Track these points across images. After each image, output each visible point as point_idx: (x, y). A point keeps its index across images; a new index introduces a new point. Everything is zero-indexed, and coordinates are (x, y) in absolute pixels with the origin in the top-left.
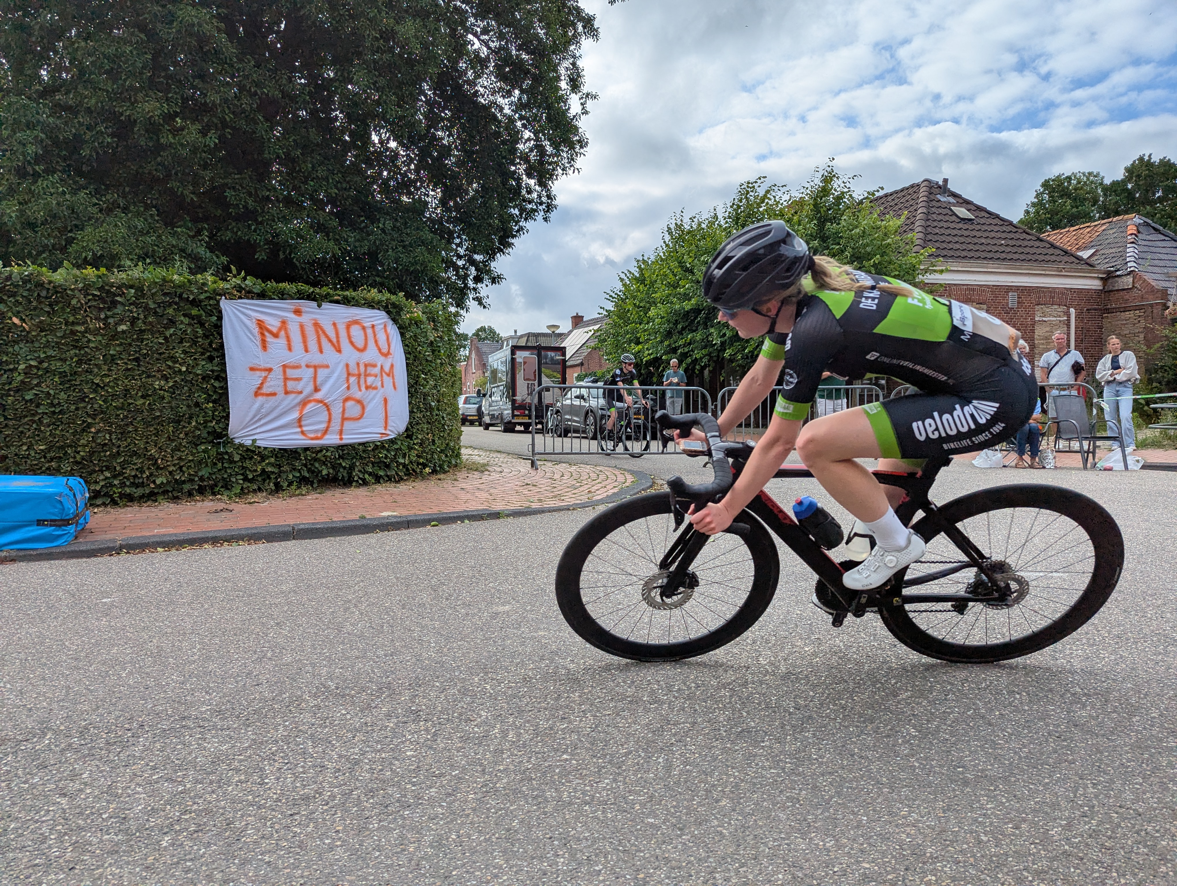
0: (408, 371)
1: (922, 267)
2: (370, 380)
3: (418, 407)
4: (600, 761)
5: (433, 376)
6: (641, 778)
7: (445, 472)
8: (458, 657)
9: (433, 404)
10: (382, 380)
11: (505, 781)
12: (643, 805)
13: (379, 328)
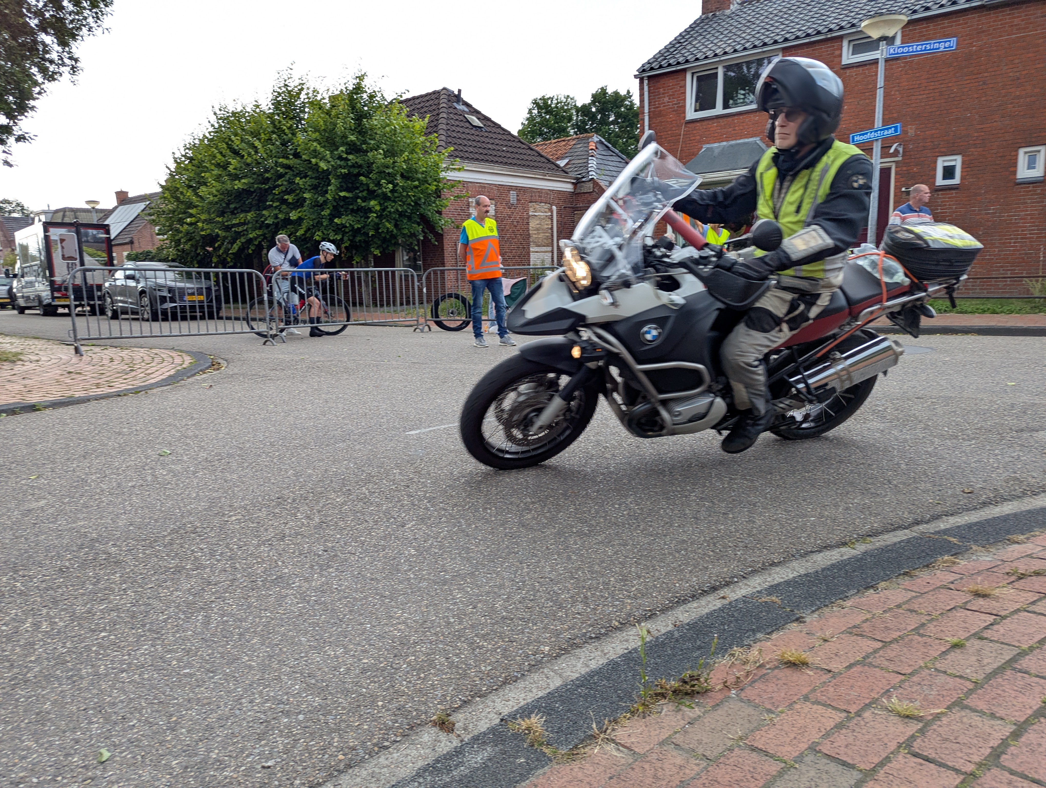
1: (444, 165)
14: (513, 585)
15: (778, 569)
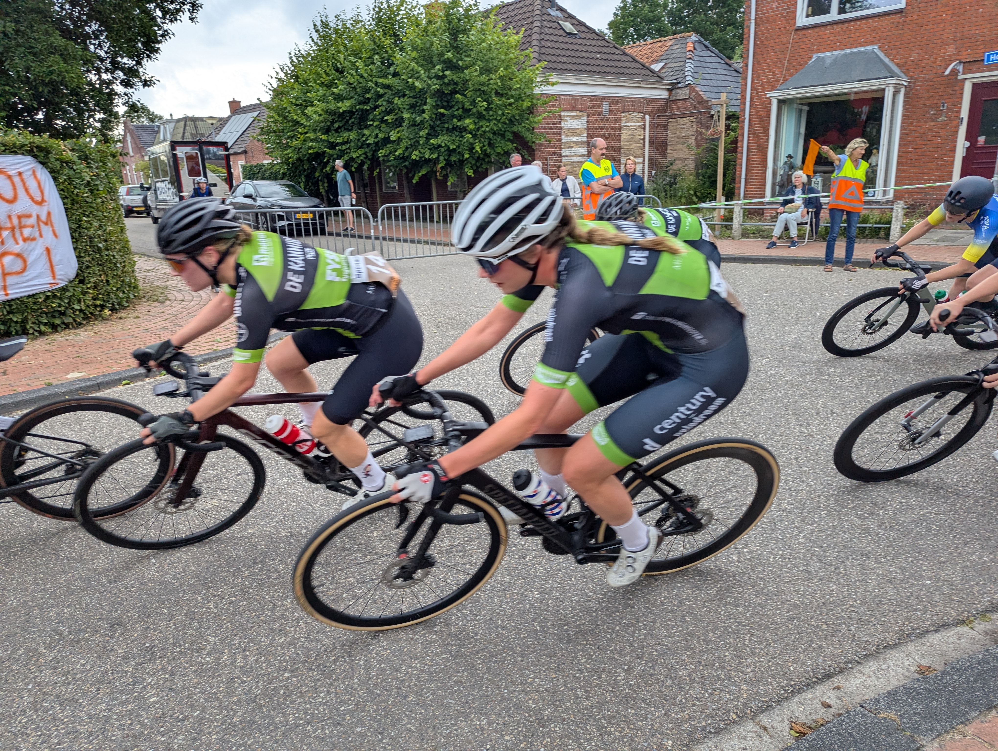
0: (67, 215)
1: (538, 80)
2: (27, 232)
3: (86, 251)
4: (315, 673)
5: (95, 216)
6: (348, 685)
7: (125, 308)
8: (180, 573)
9: (100, 245)
10: (40, 230)
11: (240, 713)
12: (352, 716)
13: (27, 175)
14: (632, 650)
15: (892, 653)
